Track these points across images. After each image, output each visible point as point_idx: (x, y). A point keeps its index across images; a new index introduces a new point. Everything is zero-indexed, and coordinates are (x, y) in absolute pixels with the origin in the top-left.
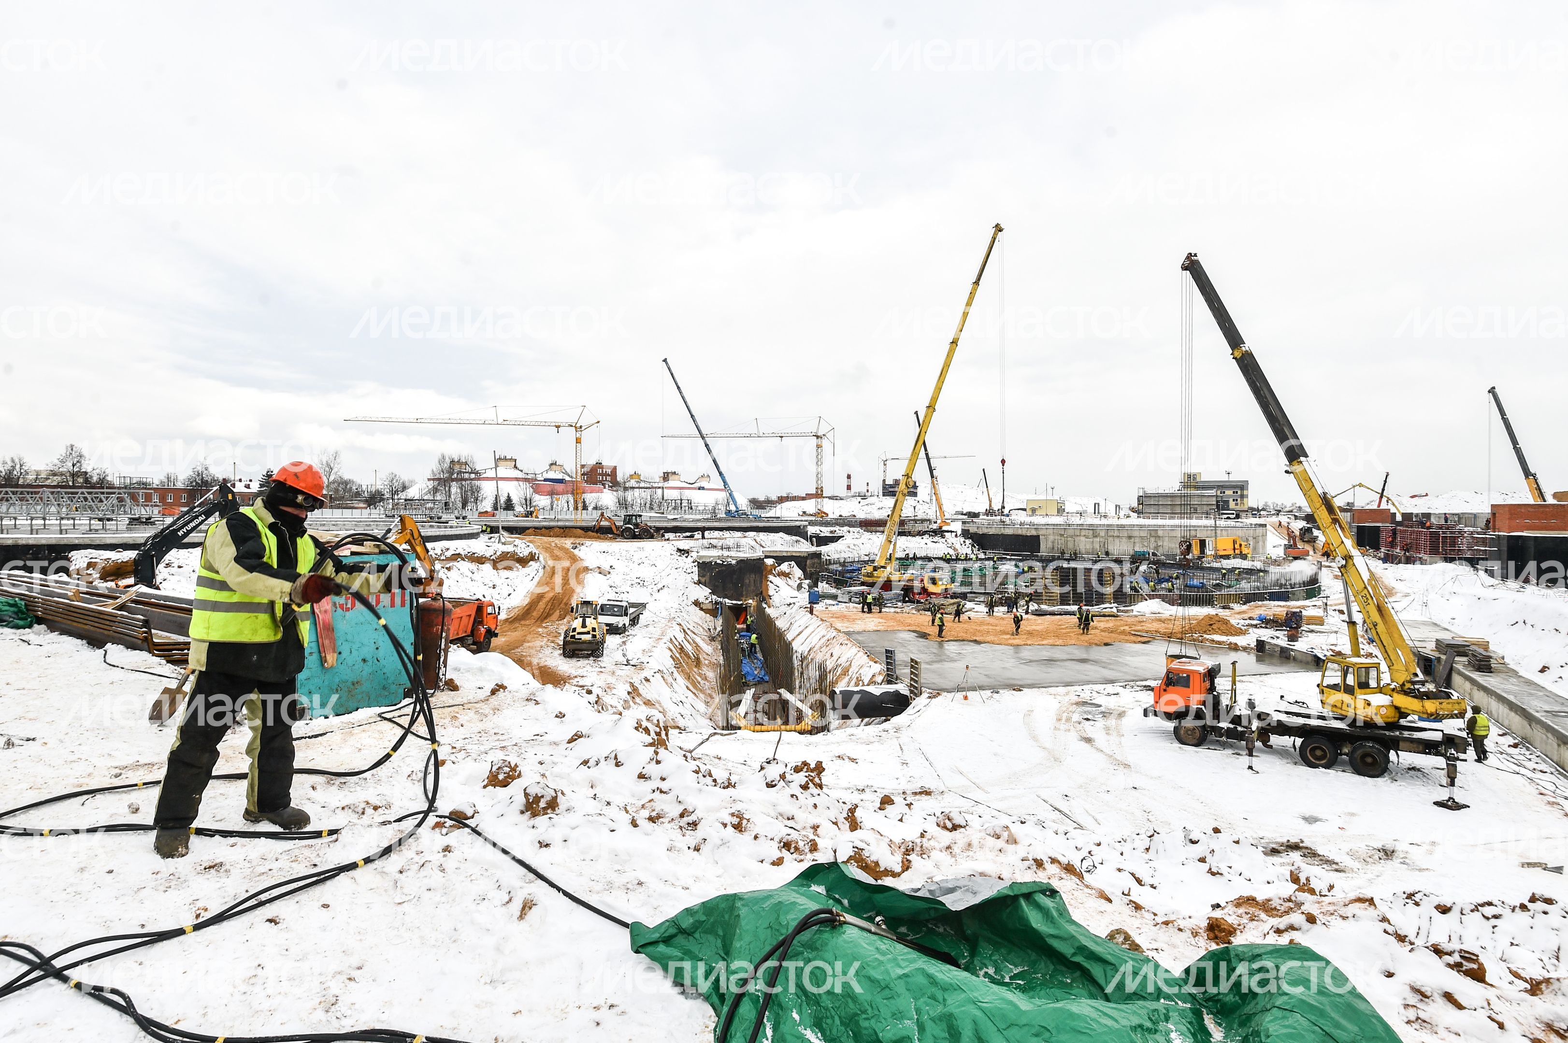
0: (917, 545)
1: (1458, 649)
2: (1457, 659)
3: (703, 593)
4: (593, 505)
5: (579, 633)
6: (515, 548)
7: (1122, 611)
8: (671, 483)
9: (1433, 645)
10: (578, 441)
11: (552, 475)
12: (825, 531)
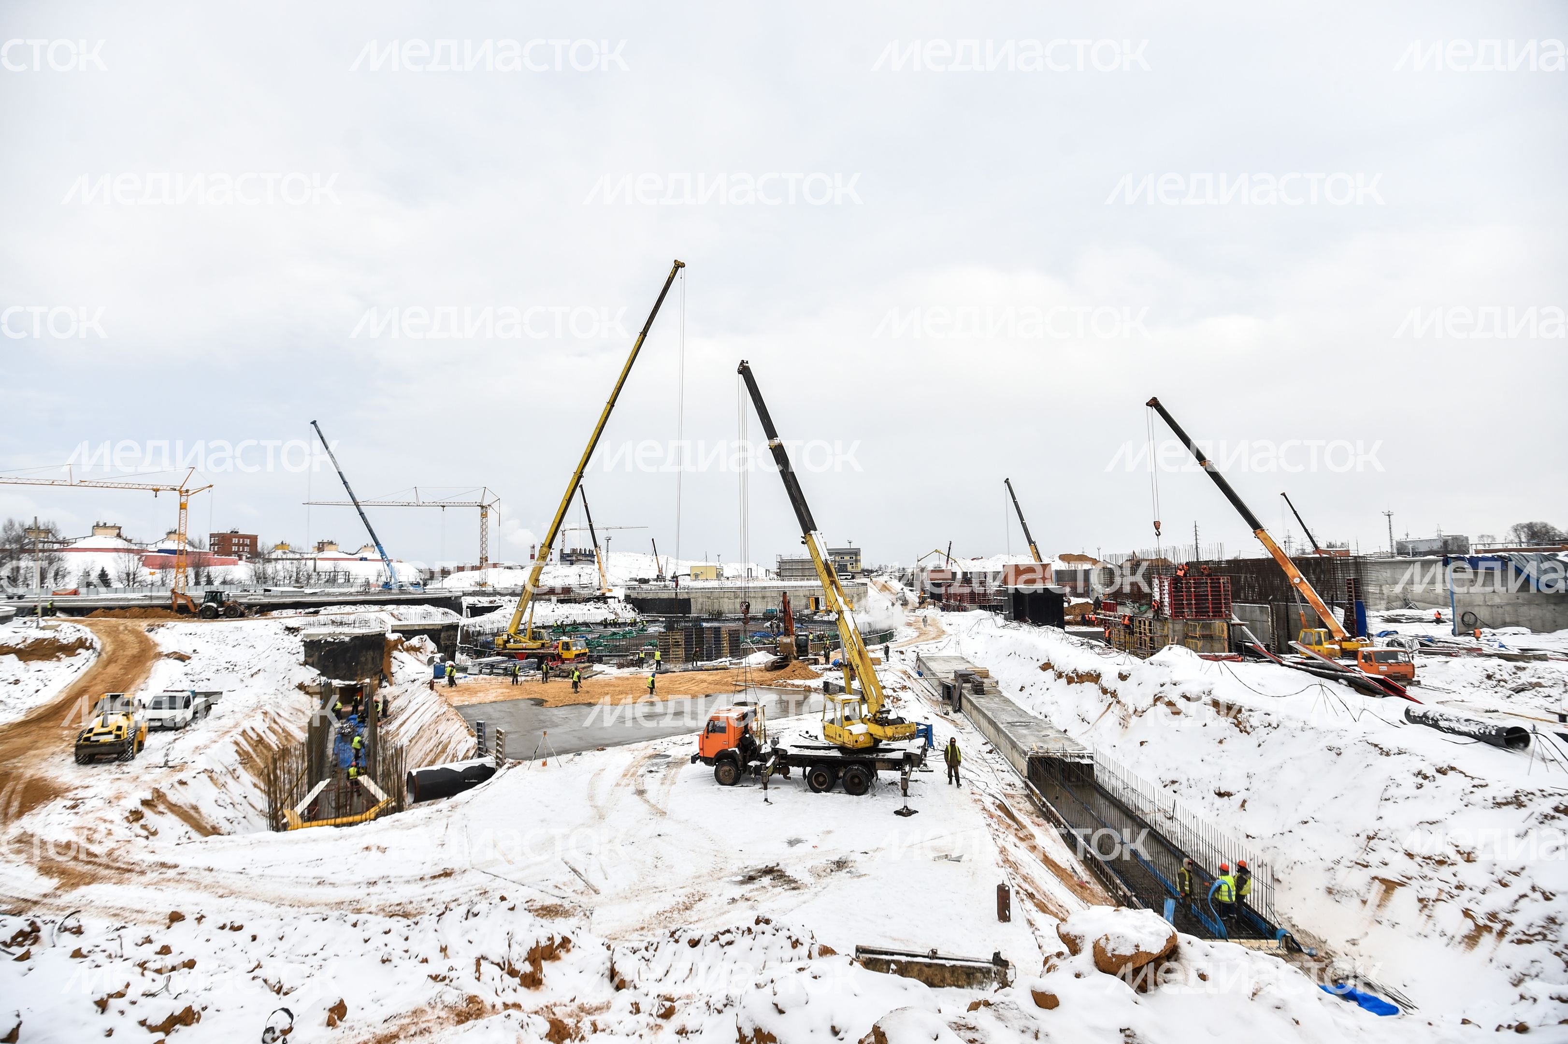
0: (580, 612)
1: (964, 677)
2: (964, 685)
3: (310, 675)
4: (220, 580)
5: (96, 735)
6: (56, 634)
7: (734, 664)
8: (326, 554)
9: (952, 676)
10: (183, 507)
11: (171, 545)
12: (484, 602)
